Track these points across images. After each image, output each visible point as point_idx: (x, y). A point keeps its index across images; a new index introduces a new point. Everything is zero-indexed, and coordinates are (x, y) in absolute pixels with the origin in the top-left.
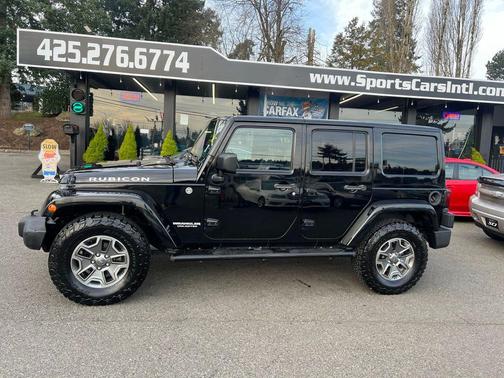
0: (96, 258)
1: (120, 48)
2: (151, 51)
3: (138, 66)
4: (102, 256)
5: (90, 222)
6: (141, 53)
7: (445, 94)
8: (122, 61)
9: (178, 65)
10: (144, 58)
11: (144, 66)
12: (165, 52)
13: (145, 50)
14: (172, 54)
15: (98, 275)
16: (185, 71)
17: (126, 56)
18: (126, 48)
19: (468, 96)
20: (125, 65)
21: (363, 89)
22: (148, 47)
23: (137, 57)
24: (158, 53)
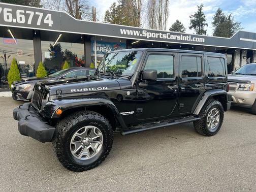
0: (84, 141)
1: (6, 10)
2: (27, 12)
3: (19, 21)
4: (87, 139)
5: (82, 118)
6: (21, 13)
7: (180, 41)
8: (8, 17)
9: (46, 21)
10: (23, 17)
11: (23, 21)
12: (37, 13)
13: (23, 12)
14: (41, 15)
15: (85, 152)
16: (50, 25)
17: (11, 15)
18: (10, 10)
19: (189, 42)
20: (10, 20)
21: (146, 38)
22: (25, 9)
23: (18, 16)
24: (32, 13)
